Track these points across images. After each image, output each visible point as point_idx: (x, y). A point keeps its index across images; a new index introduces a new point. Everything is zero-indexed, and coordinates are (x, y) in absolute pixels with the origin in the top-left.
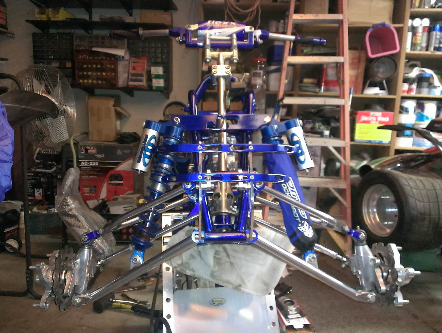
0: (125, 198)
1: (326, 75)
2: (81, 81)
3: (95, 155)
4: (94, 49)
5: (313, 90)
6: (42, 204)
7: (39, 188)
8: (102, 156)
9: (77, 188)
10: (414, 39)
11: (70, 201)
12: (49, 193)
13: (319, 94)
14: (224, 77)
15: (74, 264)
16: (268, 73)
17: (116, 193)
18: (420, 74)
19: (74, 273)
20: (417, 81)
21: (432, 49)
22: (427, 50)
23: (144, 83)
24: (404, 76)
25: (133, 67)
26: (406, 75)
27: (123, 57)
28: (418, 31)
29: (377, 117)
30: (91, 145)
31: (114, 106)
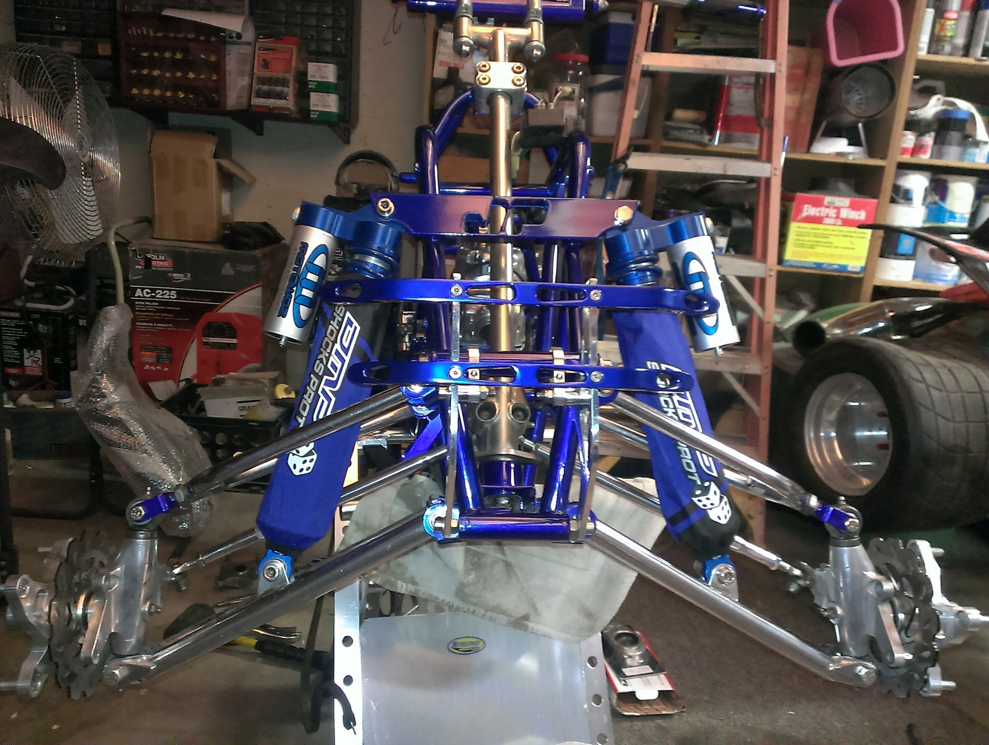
0: (241, 381)
1: (728, 103)
2: (135, 91)
3: (170, 275)
4: (167, 12)
5: (696, 137)
6: (43, 387)
7: (33, 348)
8: (186, 276)
9: (125, 353)
10: (938, 26)
11: (106, 384)
12: (57, 360)
13: (709, 149)
14: (508, 94)
15: (108, 579)
16: (591, 92)
17: (221, 367)
18: (944, 112)
19: (109, 605)
20: (935, 126)
21: (978, 51)
22: (966, 54)
23: (289, 103)
24: (908, 114)
25: (264, 60)
26: (912, 112)
27: (239, 36)
28: (949, 7)
29: (838, 209)
30: (159, 248)
31: (215, 156)
